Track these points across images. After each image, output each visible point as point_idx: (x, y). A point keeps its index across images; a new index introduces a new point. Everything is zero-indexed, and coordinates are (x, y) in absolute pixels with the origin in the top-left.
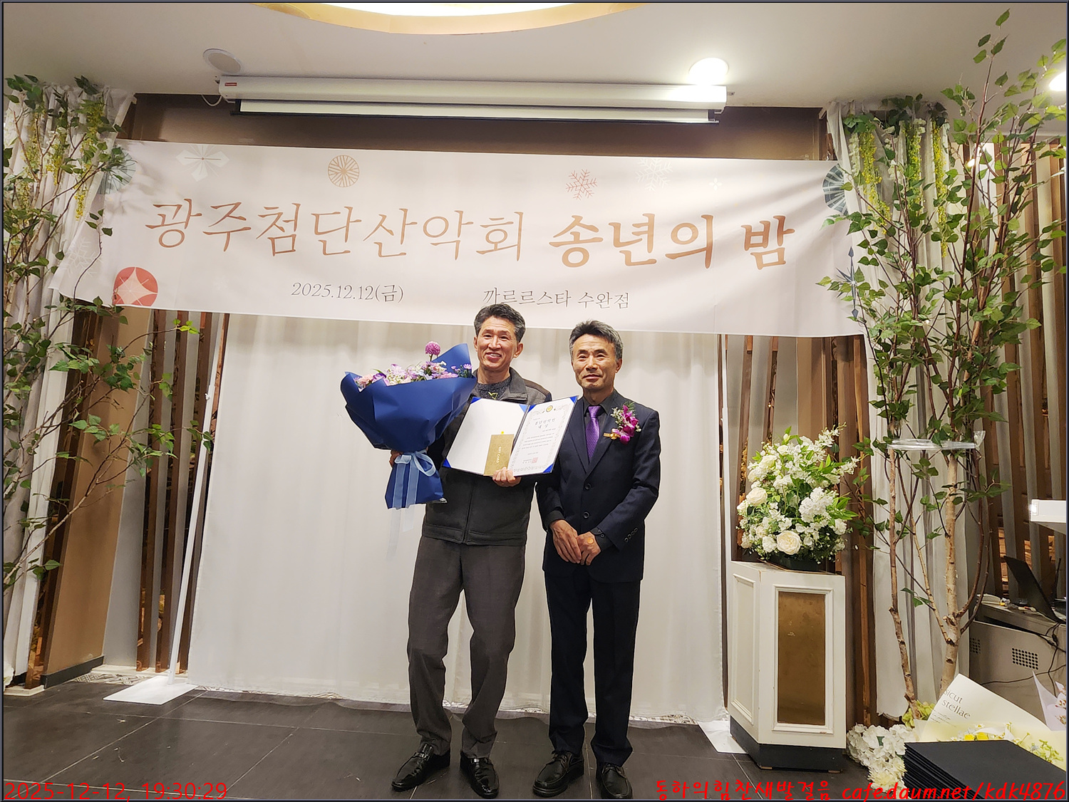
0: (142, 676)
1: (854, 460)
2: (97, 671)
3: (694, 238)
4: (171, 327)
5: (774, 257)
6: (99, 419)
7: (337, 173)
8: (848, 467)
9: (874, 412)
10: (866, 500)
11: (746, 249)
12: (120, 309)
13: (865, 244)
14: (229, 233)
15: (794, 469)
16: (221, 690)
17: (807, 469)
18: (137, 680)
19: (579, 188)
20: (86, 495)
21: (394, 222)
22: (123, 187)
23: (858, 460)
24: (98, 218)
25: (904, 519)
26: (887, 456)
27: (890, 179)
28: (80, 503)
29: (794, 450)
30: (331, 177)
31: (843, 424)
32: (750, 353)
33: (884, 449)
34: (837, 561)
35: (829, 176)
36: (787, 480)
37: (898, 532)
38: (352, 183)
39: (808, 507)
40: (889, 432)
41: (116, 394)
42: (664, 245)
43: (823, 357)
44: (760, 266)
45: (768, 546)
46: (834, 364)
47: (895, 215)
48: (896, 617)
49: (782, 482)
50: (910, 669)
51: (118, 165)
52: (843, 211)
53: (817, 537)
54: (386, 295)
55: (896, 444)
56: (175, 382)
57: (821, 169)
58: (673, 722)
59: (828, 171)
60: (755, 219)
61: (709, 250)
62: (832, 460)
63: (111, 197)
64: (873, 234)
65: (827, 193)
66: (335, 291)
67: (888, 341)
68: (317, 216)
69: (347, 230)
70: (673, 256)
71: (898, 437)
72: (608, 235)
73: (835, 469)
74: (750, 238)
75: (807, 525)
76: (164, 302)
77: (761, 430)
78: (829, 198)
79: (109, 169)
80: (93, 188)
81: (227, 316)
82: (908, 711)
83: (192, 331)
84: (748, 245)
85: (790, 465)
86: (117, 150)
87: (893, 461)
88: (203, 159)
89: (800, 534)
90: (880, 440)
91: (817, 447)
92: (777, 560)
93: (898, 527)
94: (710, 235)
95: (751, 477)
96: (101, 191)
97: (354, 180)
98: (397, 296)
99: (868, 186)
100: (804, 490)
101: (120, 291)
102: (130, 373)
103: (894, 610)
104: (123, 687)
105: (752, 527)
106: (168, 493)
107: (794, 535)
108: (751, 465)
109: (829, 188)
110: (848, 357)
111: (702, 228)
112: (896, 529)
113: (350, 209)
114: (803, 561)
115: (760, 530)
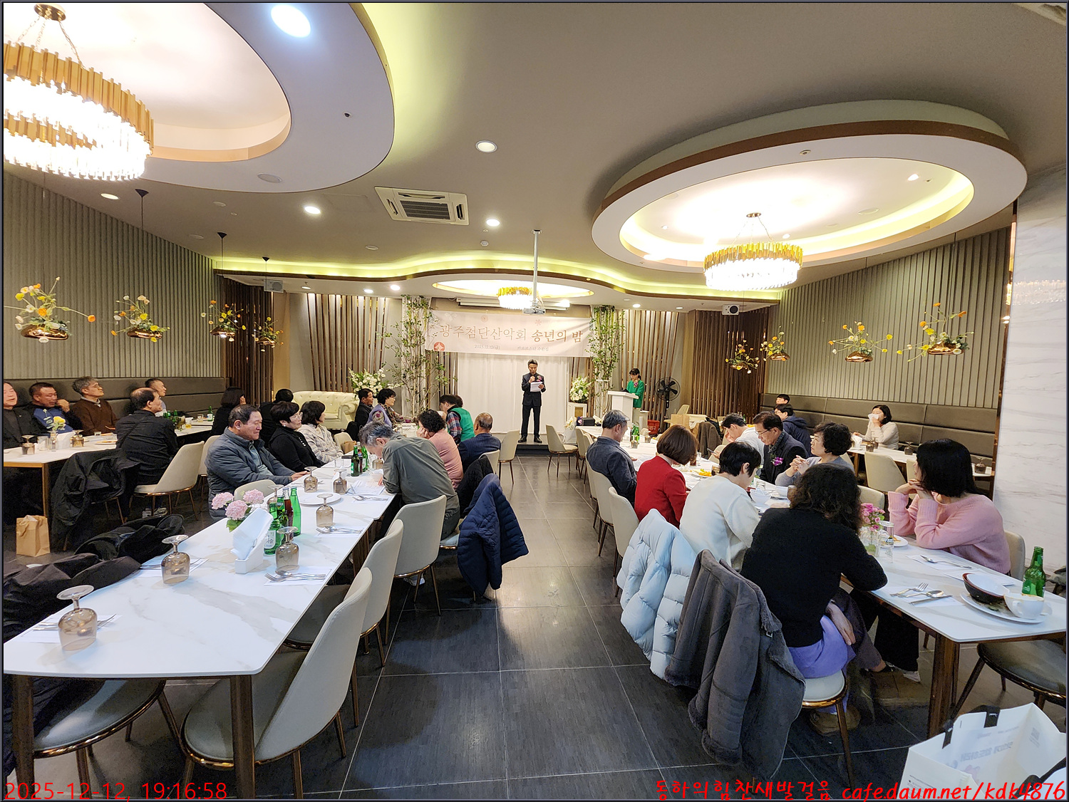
3: (562, 336)
5: (578, 340)
11: (573, 338)
12: (437, 352)
14: (459, 333)
17: (581, 385)
21: (497, 331)
22: (433, 322)
32: (574, 360)
42: (556, 337)
43: (587, 361)
44: (576, 342)
45: (573, 399)
51: (431, 316)
53: (583, 397)
57: (589, 319)
61: (565, 338)
62: (587, 382)
66: (484, 347)
68: (479, 330)
69: (486, 333)
70: (558, 340)
72: (544, 335)
73: (587, 385)
74: (574, 335)
78: (590, 327)
79: (429, 318)
86: (430, 313)
88: (451, 315)
89: (579, 397)
91: (584, 381)
94: (565, 335)
95: (572, 386)
96: (428, 323)
99: (598, 325)
101: (436, 348)
109: (590, 324)
110: (591, 361)
111: (564, 333)
113: (487, 328)
114: (579, 402)
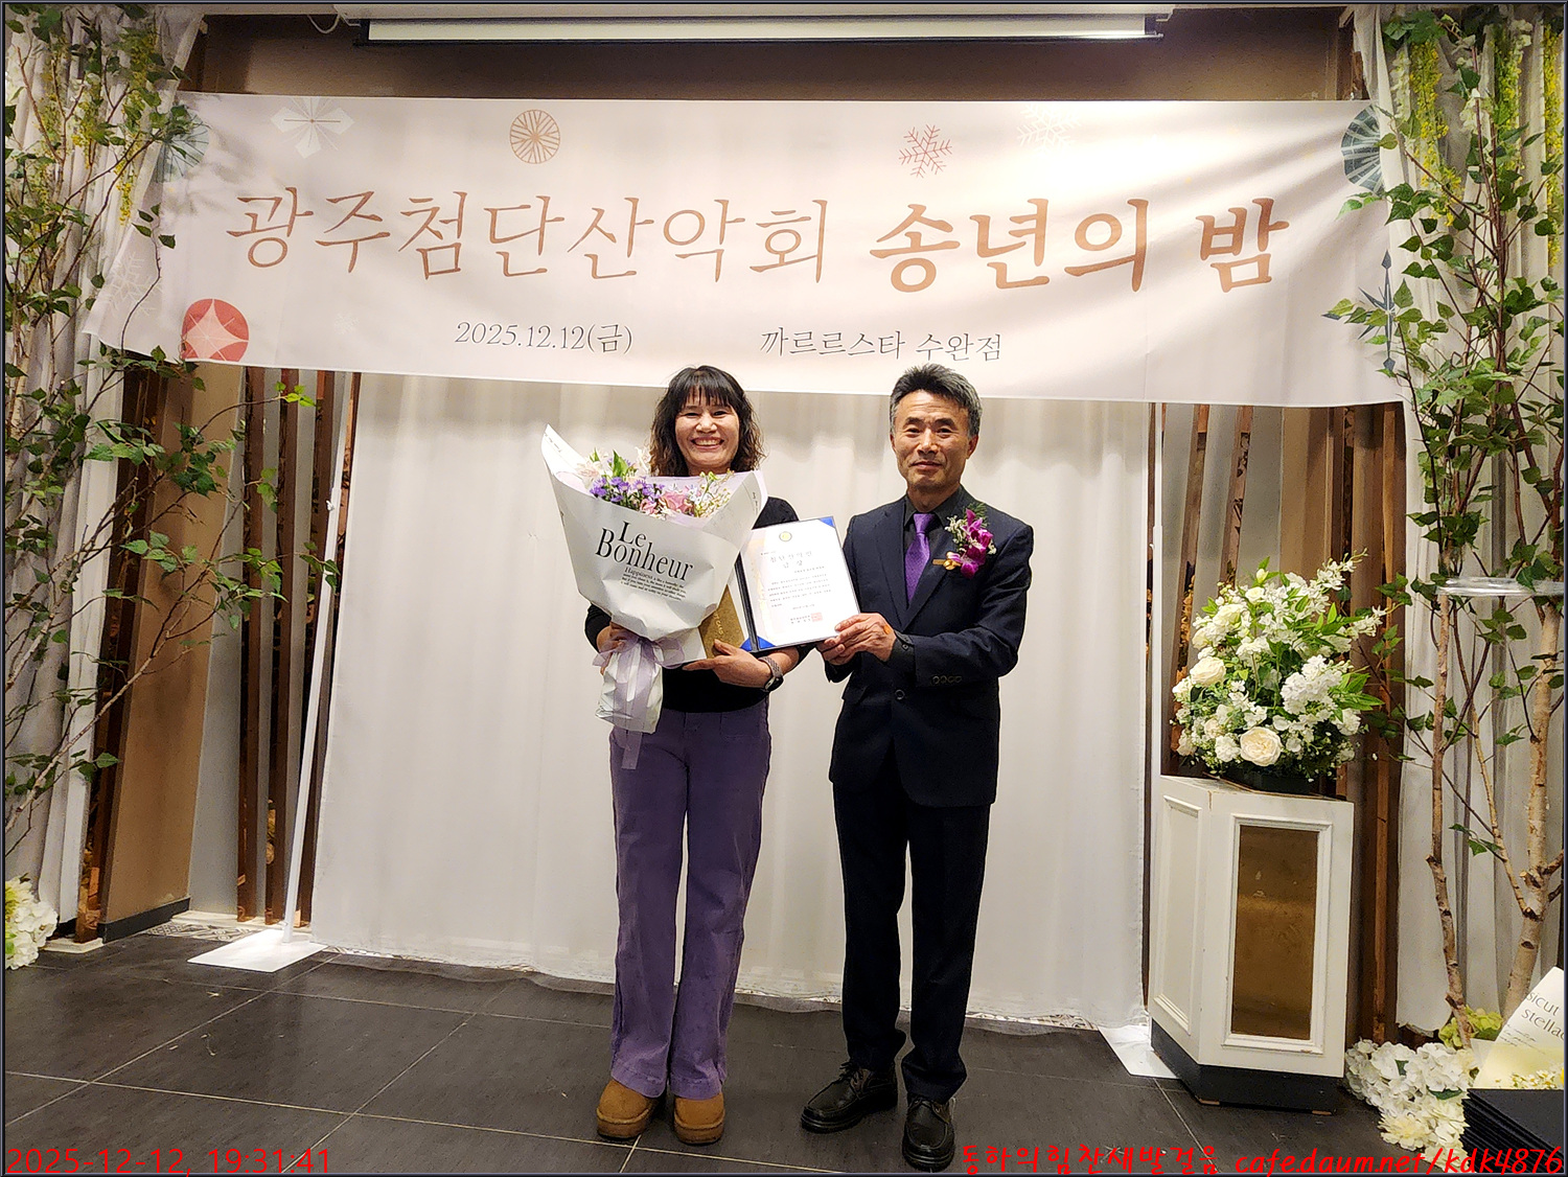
0: (244, 928)
1: (1378, 612)
2: (181, 920)
3: (1114, 239)
4: (273, 395)
5: (1252, 271)
6: (166, 539)
7: (524, 141)
8: (1367, 624)
9: (1415, 534)
10: (1395, 679)
11: (1204, 256)
12: (192, 366)
13: (1412, 244)
14: (355, 243)
15: (1275, 627)
16: (361, 953)
17: (1296, 626)
18: (239, 935)
19: (920, 157)
20: (152, 657)
21: (616, 220)
22: (191, 170)
23: (1383, 613)
24: (152, 219)
25: (1459, 711)
26: (1436, 606)
27: (1463, 130)
28: (144, 667)
29: (1275, 596)
30: (516, 147)
31: (1359, 552)
32: (1202, 437)
33: (1430, 593)
34: (1340, 779)
35: (1353, 128)
36: (1260, 645)
37: (1448, 734)
38: (548, 156)
39: (1294, 688)
40: (1442, 565)
41: (192, 501)
42: (1063, 252)
43: (1329, 442)
44: (1227, 285)
45: (1225, 751)
46: (1349, 452)
47: (1469, 192)
48: (1438, 870)
49: (1251, 647)
50: (1456, 953)
51: (182, 132)
52: (1376, 189)
53: (1309, 738)
54: (603, 340)
55: (1454, 585)
56: (281, 483)
57: (1340, 115)
58: (1058, 1025)
59: (1351, 119)
60: (1219, 205)
61: (1139, 260)
62: (1340, 613)
63: (172, 186)
64: (1429, 225)
65: (1347, 157)
66: (523, 335)
67: (1446, 411)
68: (494, 212)
69: (542, 234)
70: (1077, 272)
71: (1456, 574)
72: (968, 236)
73: (1343, 628)
74: (1213, 239)
75: (1293, 718)
76: (262, 354)
77: (1217, 566)
78: (1353, 166)
79: (168, 141)
80: (145, 173)
81: (357, 376)
82: (1449, 1022)
83: (305, 401)
84: (1206, 250)
85: (1266, 619)
86: (179, 110)
87: (1445, 614)
88: (312, 121)
89: (1280, 733)
90: (1424, 579)
91: (1312, 592)
92: (1240, 774)
93: (1448, 724)
94: (1141, 233)
95: (1197, 640)
96: (158, 177)
97: (552, 152)
98: (623, 341)
99: (1423, 143)
100: (1289, 661)
101: (191, 338)
102: (211, 467)
103: (1435, 860)
104: (218, 944)
105: (1198, 721)
106: (276, 655)
107: (1270, 736)
108: (1199, 621)
109: (1352, 148)
110: (1373, 441)
111: (1128, 222)
112: (1445, 729)
113: (546, 199)
114: (1282, 778)
115: (1211, 727)
